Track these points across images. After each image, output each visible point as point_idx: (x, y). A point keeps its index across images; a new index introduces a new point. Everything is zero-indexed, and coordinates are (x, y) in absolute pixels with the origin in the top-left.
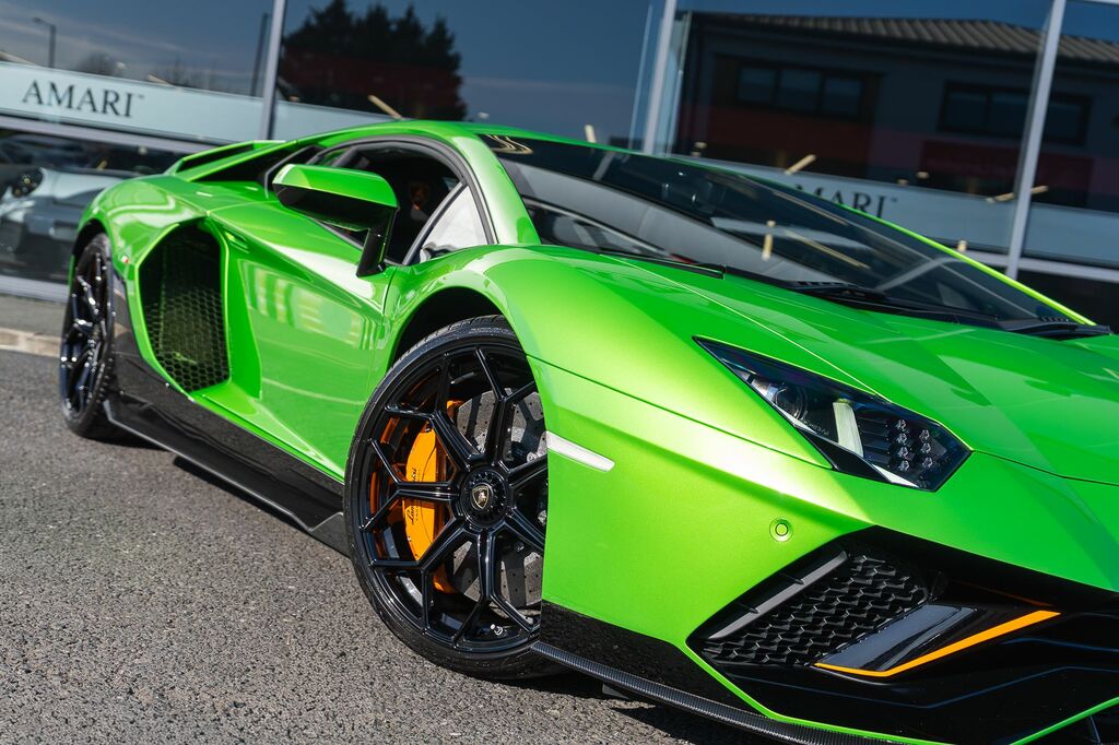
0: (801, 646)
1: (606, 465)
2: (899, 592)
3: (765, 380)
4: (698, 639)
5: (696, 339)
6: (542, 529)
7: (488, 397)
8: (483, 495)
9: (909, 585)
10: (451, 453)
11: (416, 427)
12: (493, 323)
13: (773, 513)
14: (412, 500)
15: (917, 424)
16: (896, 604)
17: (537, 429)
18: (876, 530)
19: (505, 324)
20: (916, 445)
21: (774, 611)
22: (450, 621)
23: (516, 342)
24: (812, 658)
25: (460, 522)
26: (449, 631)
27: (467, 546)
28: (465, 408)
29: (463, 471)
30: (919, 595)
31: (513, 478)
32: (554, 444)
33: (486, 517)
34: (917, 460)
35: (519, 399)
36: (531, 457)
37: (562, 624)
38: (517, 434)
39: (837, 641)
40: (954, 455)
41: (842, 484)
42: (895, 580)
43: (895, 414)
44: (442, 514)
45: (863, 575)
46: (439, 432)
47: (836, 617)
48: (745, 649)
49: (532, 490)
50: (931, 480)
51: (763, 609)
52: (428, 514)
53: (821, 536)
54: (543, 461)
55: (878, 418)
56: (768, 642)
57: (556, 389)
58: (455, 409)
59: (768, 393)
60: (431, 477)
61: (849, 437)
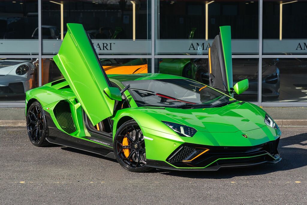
0: (180, 159)
1: (152, 139)
2: (191, 150)
3: (171, 125)
4: (167, 160)
5: (161, 121)
6: (145, 149)
7: (134, 131)
8: (136, 146)
9: (192, 149)
10: (130, 141)
11: (123, 138)
13: (174, 143)
14: (125, 148)
15: (191, 128)
16: (191, 152)
17: (142, 135)
18: (186, 143)
20: (191, 131)
21: (176, 155)
22: (133, 165)
23: (137, 123)
24: (182, 160)
25: (133, 151)
26: (134, 167)
27: (134, 154)
28: (131, 133)
29: (132, 143)
30: (193, 150)
31: (140, 143)
32: (145, 137)
33: (137, 149)
34: (191, 133)
35: (139, 131)
36: (142, 140)
37: (150, 162)
38: (140, 136)
39: (184, 157)
40: (195, 131)
41: (181, 138)
42: (190, 149)
43: (188, 127)
44: (130, 150)
45: (186, 148)
46: (127, 138)
47: (183, 154)
48: (173, 160)
49: (143, 144)
50: (192, 136)
51: (174, 155)
52: (128, 150)
53: (179, 145)
54: (144, 140)
55: (186, 129)
56: (176, 159)
57: (144, 130)
58: (129, 134)
59: (171, 127)
60: (127, 145)
61: (182, 132)
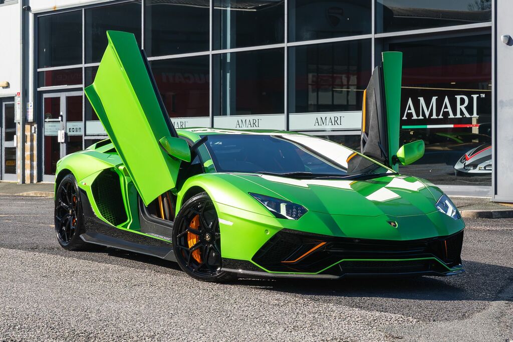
1: (231, 224)
3: (265, 201)
5: (249, 193)
8: (207, 236)
12: (204, 194)
13: (265, 229)
15: (297, 206)
18: (285, 229)
19: (207, 193)
20: (297, 210)
21: (269, 250)
23: (210, 198)
24: (280, 261)
32: (220, 221)
37: (227, 263)
40: (304, 211)
43: (293, 205)
50: (297, 218)
53: (275, 232)
55: (290, 207)
59: (265, 204)
61: (283, 212)
